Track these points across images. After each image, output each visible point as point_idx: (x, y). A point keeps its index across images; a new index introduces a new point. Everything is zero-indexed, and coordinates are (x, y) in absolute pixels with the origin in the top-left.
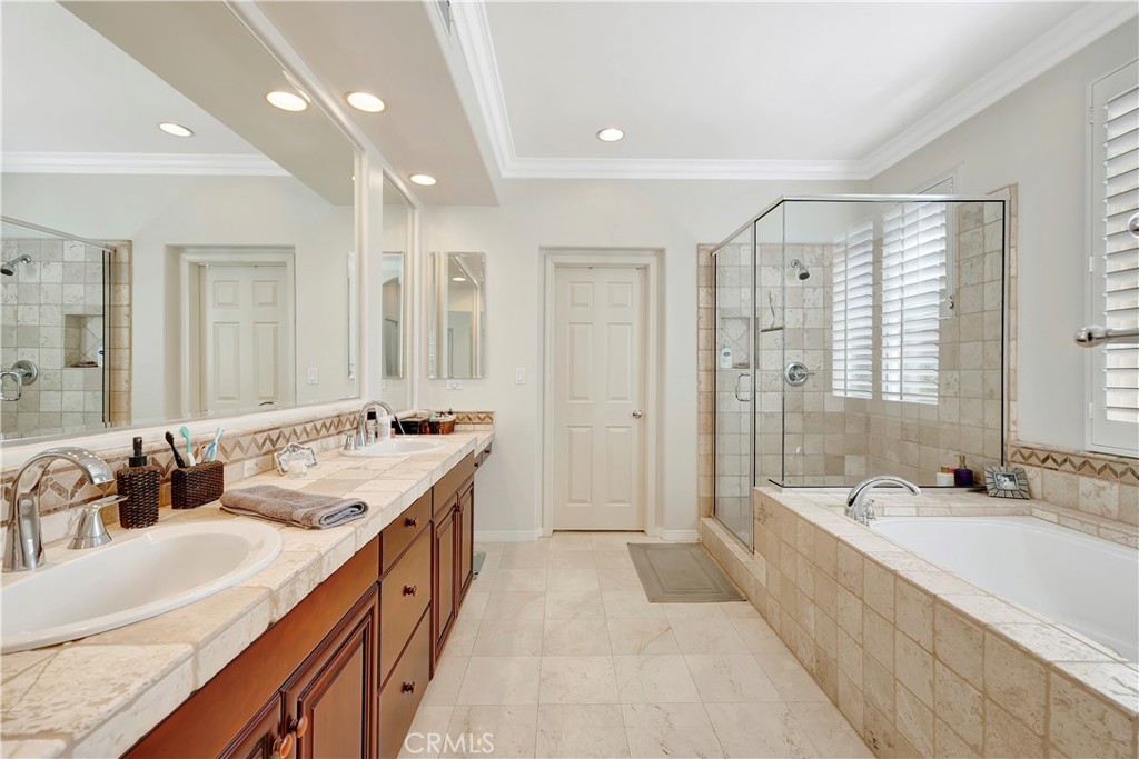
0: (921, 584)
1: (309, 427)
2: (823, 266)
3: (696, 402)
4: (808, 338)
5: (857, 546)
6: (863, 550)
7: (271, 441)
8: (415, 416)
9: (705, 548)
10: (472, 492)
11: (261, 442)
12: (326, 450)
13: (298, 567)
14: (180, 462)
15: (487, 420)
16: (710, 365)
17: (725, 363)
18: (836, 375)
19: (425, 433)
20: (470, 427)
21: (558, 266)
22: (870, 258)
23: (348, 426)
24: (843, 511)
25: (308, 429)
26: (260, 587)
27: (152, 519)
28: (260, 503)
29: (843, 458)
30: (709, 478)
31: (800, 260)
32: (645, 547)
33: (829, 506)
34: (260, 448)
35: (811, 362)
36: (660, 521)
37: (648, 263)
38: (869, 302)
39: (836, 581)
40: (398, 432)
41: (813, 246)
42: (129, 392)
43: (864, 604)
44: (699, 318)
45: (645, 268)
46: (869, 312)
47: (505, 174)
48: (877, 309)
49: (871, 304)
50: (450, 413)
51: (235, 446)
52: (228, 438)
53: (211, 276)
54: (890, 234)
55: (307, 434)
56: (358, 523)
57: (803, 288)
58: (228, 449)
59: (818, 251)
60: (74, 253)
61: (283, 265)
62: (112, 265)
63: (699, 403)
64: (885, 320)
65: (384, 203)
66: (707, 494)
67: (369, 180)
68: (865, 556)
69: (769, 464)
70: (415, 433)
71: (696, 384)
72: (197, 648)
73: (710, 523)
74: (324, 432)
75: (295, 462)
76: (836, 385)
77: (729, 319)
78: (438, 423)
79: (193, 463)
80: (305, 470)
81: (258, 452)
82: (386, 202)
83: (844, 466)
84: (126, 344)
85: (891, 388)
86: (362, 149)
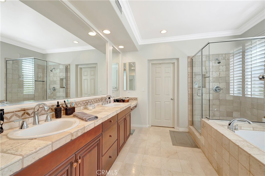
0: (246, 150)
1: (95, 100)
2: (225, 59)
3: (187, 97)
4: (221, 80)
5: (228, 137)
6: (229, 138)
7: (87, 103)
8: (120, 98)
9: (190, 133)
10: (130, 116)
11: (84, 103)
12: (99, 105)
13: (79, 129)
14: (67, 106)
15: (136, 99)
16: (191, 87)
17: (196, 86)
18: (231, 89)
19: (121, 102)
20: (132, 101)
21: (152, 64)
22: (241, 57)
23: (104, 100)
24: (227, 127)
25: (95, 101)
26: (70, 132)
27: (60, 117)
28: (78, 115)
29: (233, 112)
30: (191, 115)
31: (218, 58)
32: (174, 132)
33: (223, 125)
34: (84, 104)
35: (222, 85)
36: (178, 125)
37: (175, 62)
38: (241, 69)
39: (222, 146)
40: (115, 102)
41: (222, 54)
42: (70, 93)
43: (230, 154)
44: (188, 75)
45: (174, 63)
46: (241, 72)
47: (139, 44)
48: (243, 71)
49: (242, 69)
50: (128, 98)
51: (79, 104)
52: (77, 102)
53: (83, 70)
54: (247, 49)
55: (94, 101)
56: (95, 121)
57: (219, 66)
58: (77, 104)
59: (224, 56)
60: (61, 67)
61: (95, 67)
62: (67, 69)
63: (188, 97)
64: (246, 74)
65: (112, 53)
66: (191, 120)
67: (109, 48)
68: (230, 140)
69: (206, 113)
70: (119, 102)
71: (187, 92)
72: (53, 143)
73: (191, 127)
74: (98, 101)
75: (90, 107)
76: (231, 92)
77: (197, 75)
78: (124, 100)
79: (69, 107)
80: (92, 109)
81: (84, 105)
82: (113, 53)
83: (233, 115)
84: (69, 84)
85: (248, 93)
86: (108, 42)
